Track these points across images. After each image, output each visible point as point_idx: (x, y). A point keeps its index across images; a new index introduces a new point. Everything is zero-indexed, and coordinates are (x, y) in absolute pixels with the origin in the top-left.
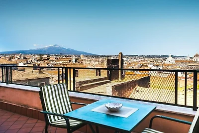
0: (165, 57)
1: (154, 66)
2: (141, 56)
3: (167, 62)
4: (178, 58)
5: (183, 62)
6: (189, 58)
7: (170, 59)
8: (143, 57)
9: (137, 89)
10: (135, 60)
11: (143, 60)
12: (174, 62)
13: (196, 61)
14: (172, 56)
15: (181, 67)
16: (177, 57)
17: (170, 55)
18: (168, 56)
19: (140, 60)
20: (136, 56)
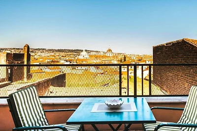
0: (78, 51)
1: (67, 61)
2: (50, 50)
3: (81, 57)
4: (92, 53)
5: (96, 57)
6: (102, 53)
7: (84, 53)
8: (53, 51)
9: (51, 90)
10: (43, 55)
11: (52, 54)
12: (89, 57)
13: (108, 55)
14: (86, 50)
15: (95, 62)
16: (91, 51)
17: (84, 50)
18: (82, 51)
19: (48, 55)
20: (43, 49)
